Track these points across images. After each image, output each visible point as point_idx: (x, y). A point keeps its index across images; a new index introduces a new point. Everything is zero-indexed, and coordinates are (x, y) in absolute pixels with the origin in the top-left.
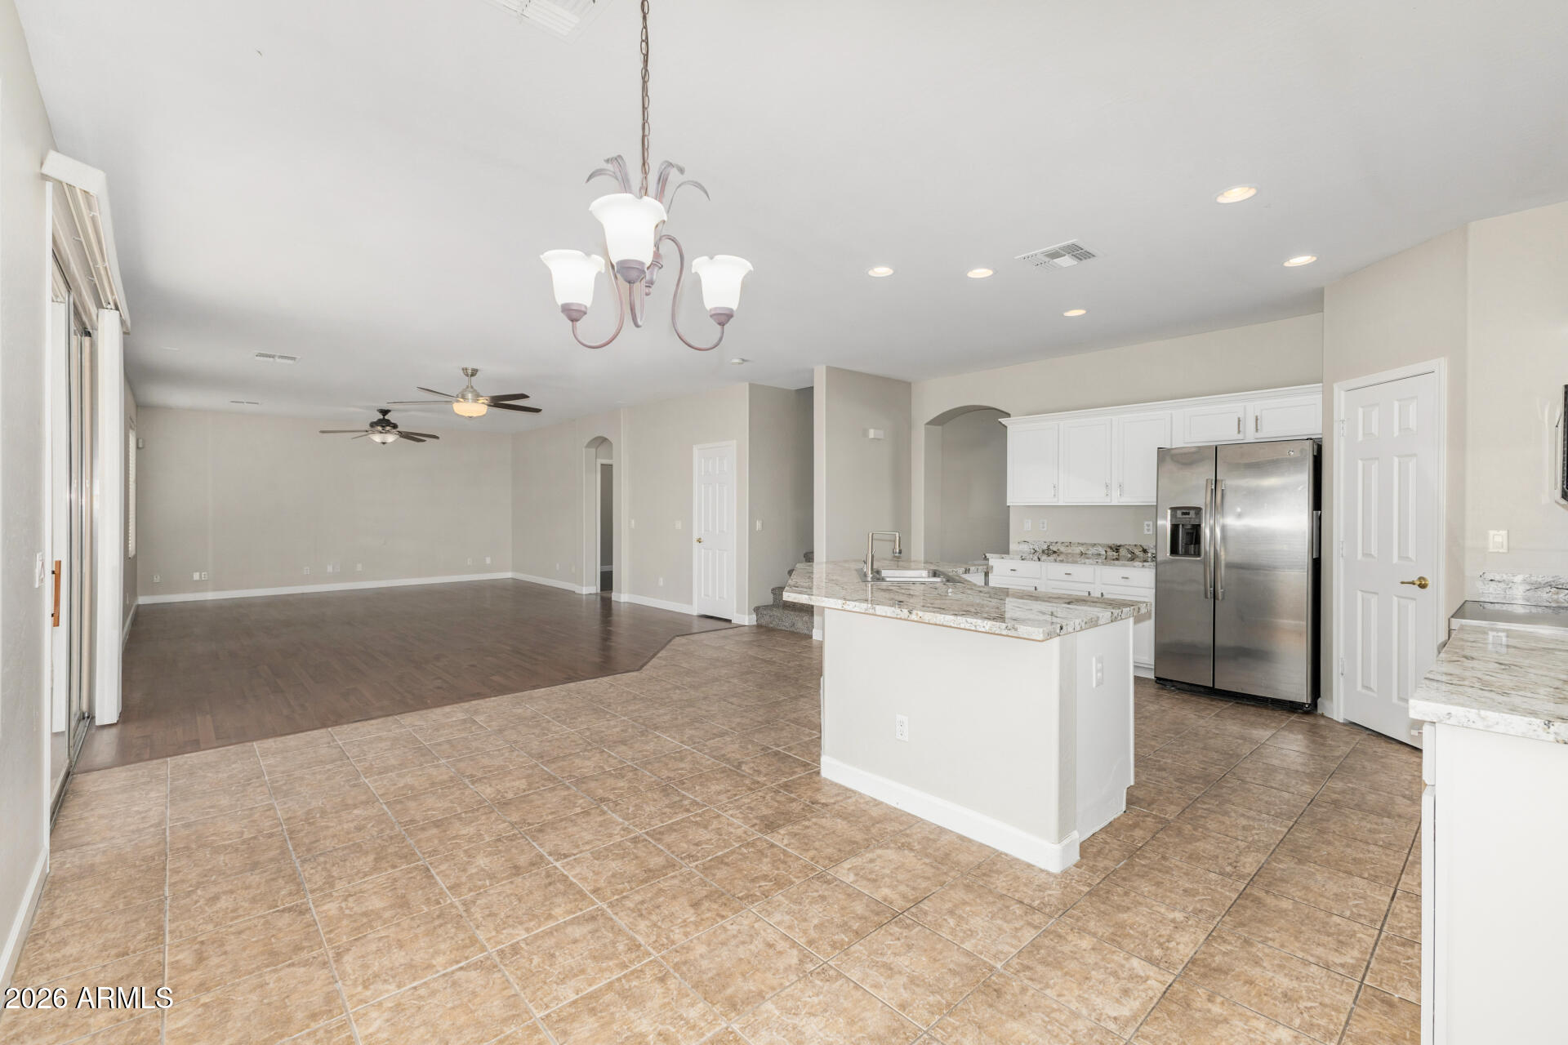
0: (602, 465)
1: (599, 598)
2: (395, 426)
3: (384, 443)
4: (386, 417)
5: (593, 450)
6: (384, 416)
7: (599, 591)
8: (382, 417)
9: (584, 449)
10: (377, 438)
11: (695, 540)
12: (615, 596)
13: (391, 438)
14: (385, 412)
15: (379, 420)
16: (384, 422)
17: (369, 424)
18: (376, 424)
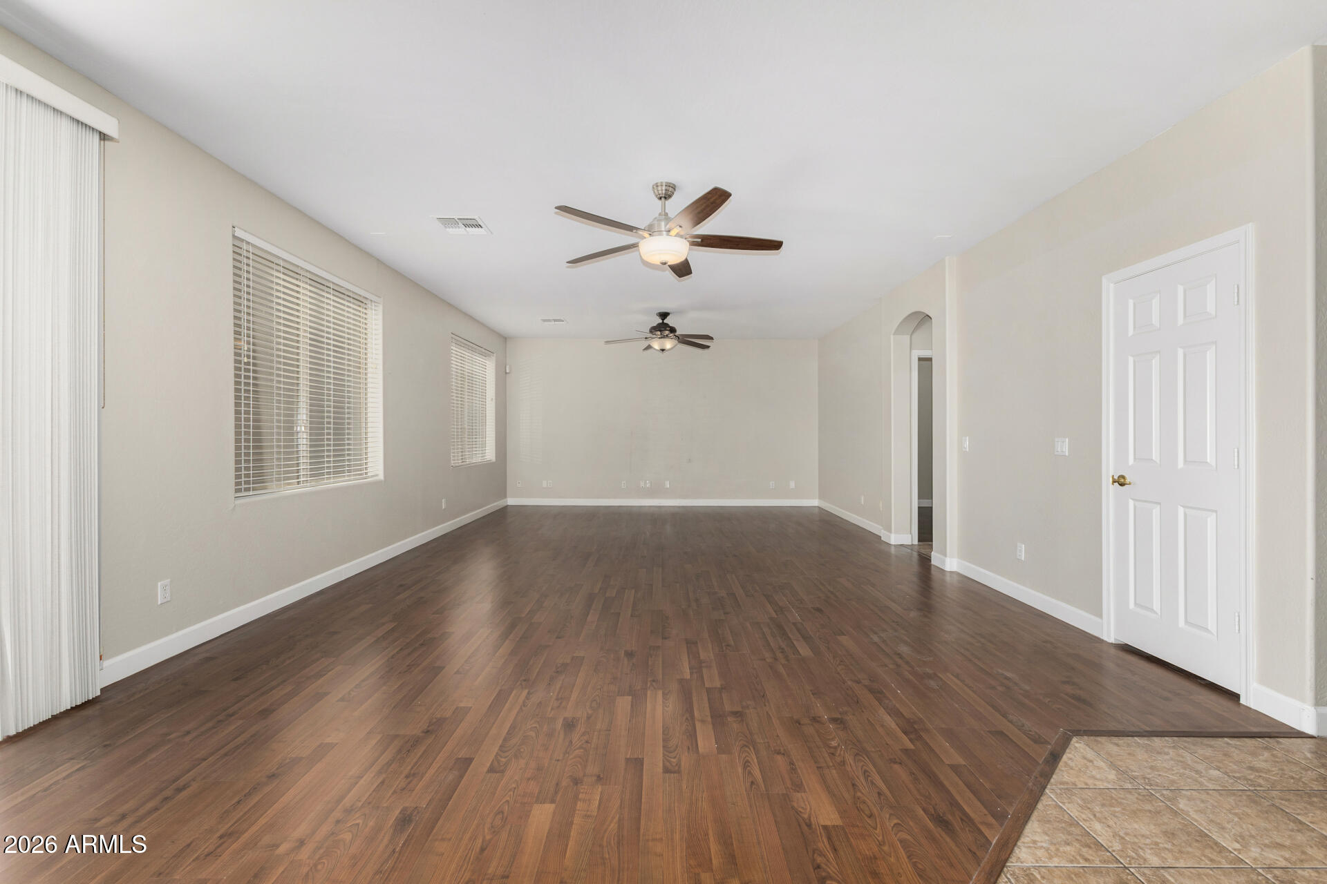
0: (920, 359)
1: (915, 554)
2: (673, 330)
3: (663, 350)
4: (665, 321)
5: (906, 339)
6: (663, 320)
7: (916, 542)
8: (661, 321)
9: (892, 336)
10: (656, 345)
11: (1106, 481)
12: (936, 558)
13: (668, 344)
14: (664, 315)
15: (659, 324)
16: (663, 327)
17: (649, 328)
18: (653, 330)
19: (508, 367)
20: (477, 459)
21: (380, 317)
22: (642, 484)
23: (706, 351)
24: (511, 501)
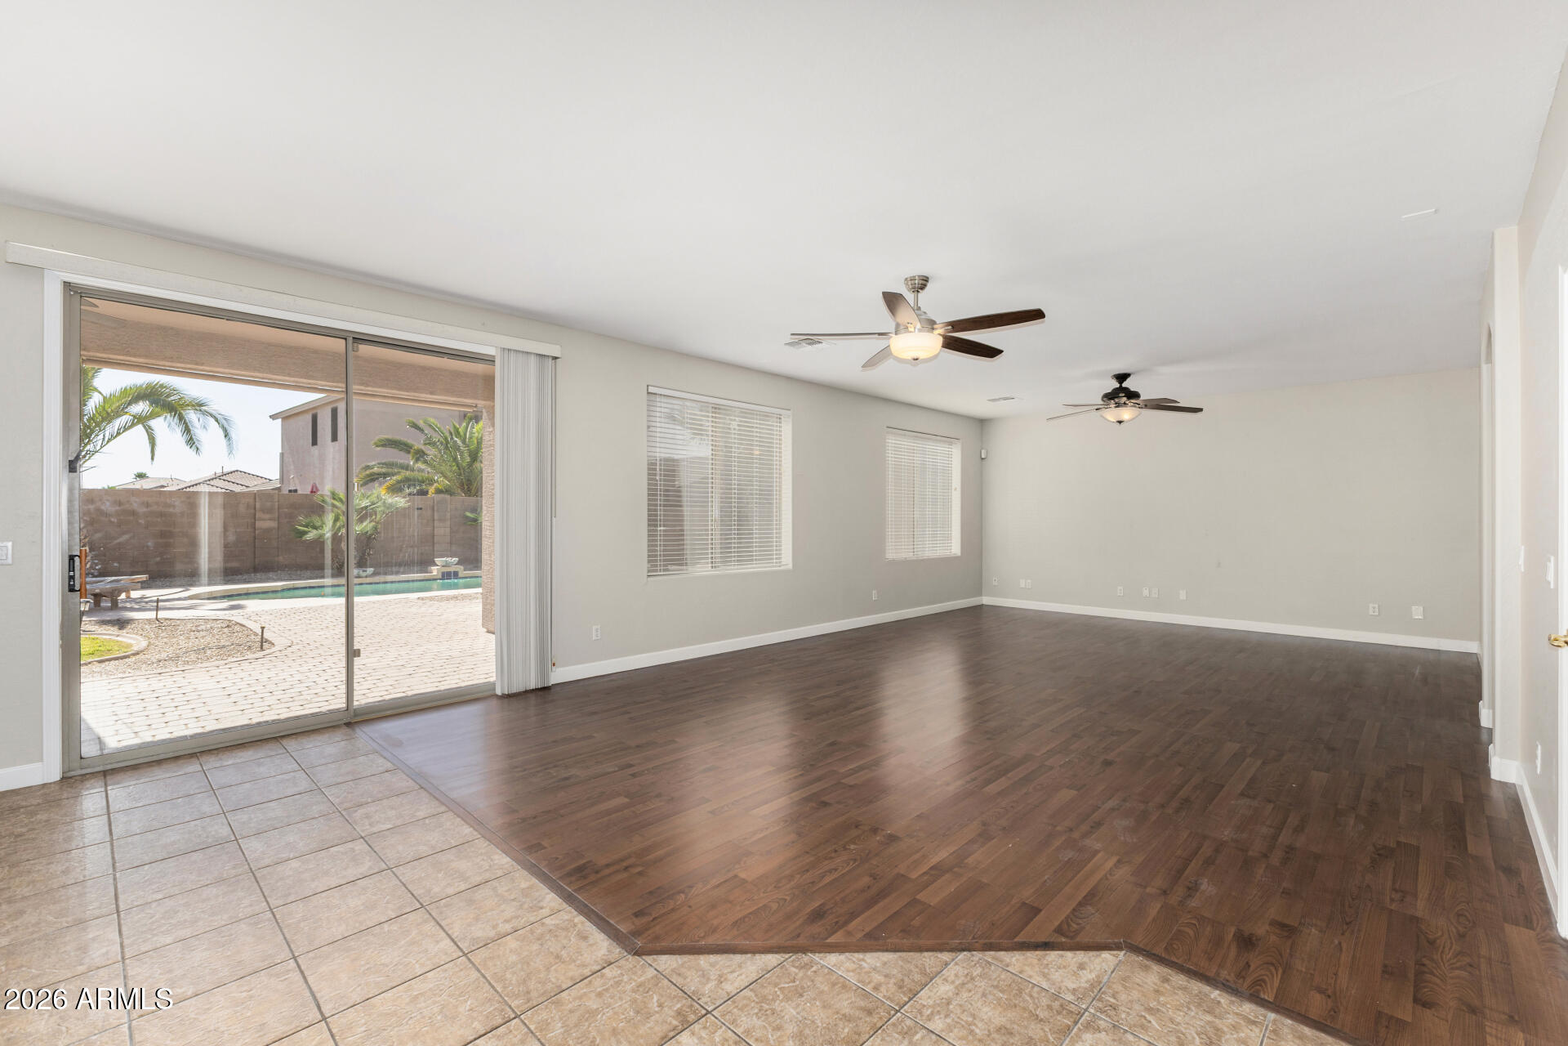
2: (1134, 395)
3: (1120, 422)
4: (1124, 385)
6: (1121, 383)
8: (1118, 385)
10: (1111, 416)
13: (1126, 413)
14: (1122, 378)
15: (1115, 390)
16: (1121, 393)
17: (1102, 394)
18: (1111, 396)
19: (983, 451)
20: (940, 552)
21: (790, 425)
22: (1146, 592)
23: (1199, 415)
24: (986, 600)
